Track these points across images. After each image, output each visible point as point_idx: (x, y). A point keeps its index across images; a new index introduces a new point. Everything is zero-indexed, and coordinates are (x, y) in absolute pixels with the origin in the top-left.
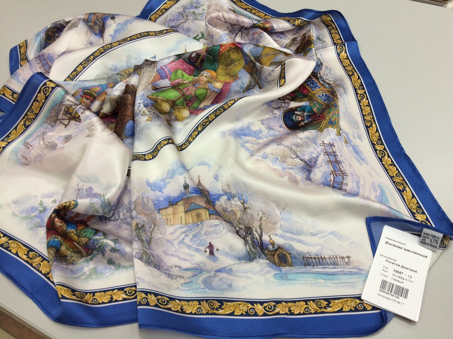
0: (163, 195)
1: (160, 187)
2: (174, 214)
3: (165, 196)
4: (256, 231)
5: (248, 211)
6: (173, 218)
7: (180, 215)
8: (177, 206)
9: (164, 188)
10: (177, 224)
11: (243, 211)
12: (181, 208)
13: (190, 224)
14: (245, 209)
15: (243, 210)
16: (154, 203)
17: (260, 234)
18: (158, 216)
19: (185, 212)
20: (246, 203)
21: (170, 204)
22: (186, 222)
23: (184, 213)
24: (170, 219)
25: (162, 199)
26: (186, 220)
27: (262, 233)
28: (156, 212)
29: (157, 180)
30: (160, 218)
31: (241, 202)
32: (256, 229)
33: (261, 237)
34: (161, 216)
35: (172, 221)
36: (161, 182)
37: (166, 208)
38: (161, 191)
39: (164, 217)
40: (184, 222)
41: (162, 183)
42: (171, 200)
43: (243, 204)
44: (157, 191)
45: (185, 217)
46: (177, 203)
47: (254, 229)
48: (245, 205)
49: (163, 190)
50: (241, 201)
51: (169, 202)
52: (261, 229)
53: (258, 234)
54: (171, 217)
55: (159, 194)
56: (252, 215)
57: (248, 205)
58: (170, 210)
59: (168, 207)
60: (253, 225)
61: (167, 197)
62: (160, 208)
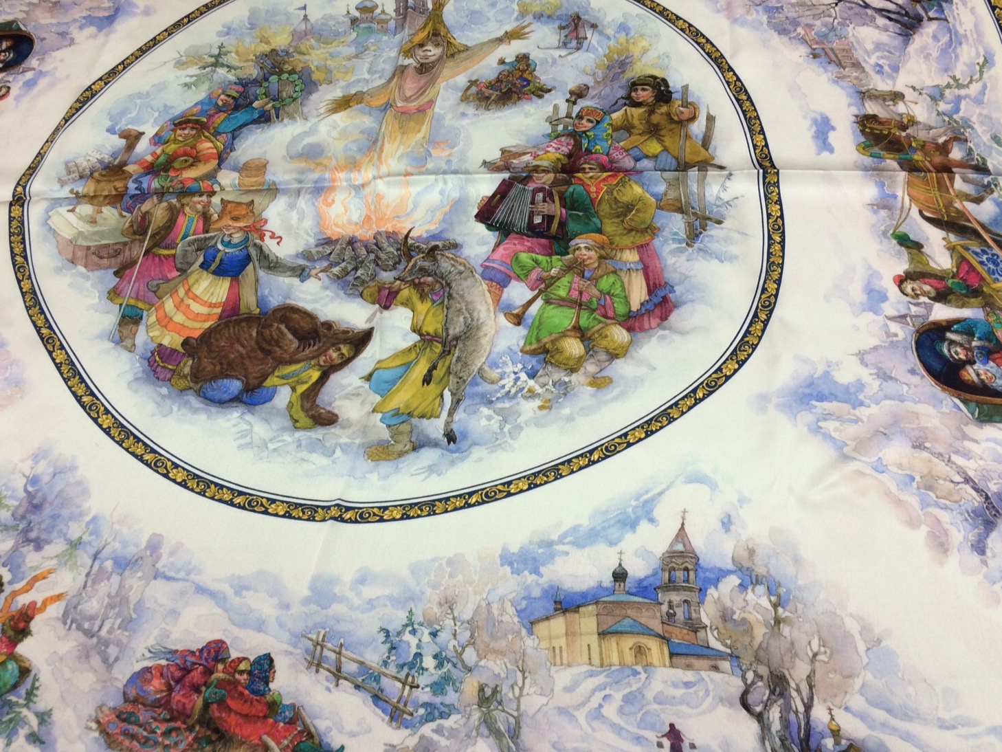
0: (541, 581)
1: (535, 559)
2: (570, 634)
3: (546, 586)
4: (798, 690)
5: (785, 630)
6: (568, 645)
7: (586, 640)
8: (577, 615)
9: (544, 564)
10: (579, 665)
11: (773, 628)
12: (588, 621)
13: (614, 668)
14: (778, 621)
15: (773, 622)
16: (519, 608)
17: (806, 701)
18: (530, 642)
19: (599, 634)
20: (783, 607)
21: (559, 606)
22: (602, 659)
23: (596, 637)
24: (561, 648)
25: (536, 593)
26: (601, 654)
27: (811, 698)
28: (524, 632)
29: (531, 543)
30: (536, 649)
31: (770, 601)
32: (797, 685)
33: (808, 707)
34: (537, 641)
35: (565, 654)
36: (540, 547)
37: (547, 618)
38: (536, 571)
39: (544, 644)
40: (596, 660)
41: (540, 551)
42: (562, 597)
43: (775, 606)
44: (526, 573)
45: (600, 646)
46: (579, 607)
47: (793, 684)
48: (780, 610)
49: (542, 570)
50: (773, 599)
51: (555, 602)
52: (811, 687)
53: (802, 700)
54: (562, 642)
55: (530, 578)
56: (792, 644)
57: (787, 614)
58: (558, 624)
59: (552, 616)
60: (792, 671)
61: (551, 587)
62: (532, 619)
